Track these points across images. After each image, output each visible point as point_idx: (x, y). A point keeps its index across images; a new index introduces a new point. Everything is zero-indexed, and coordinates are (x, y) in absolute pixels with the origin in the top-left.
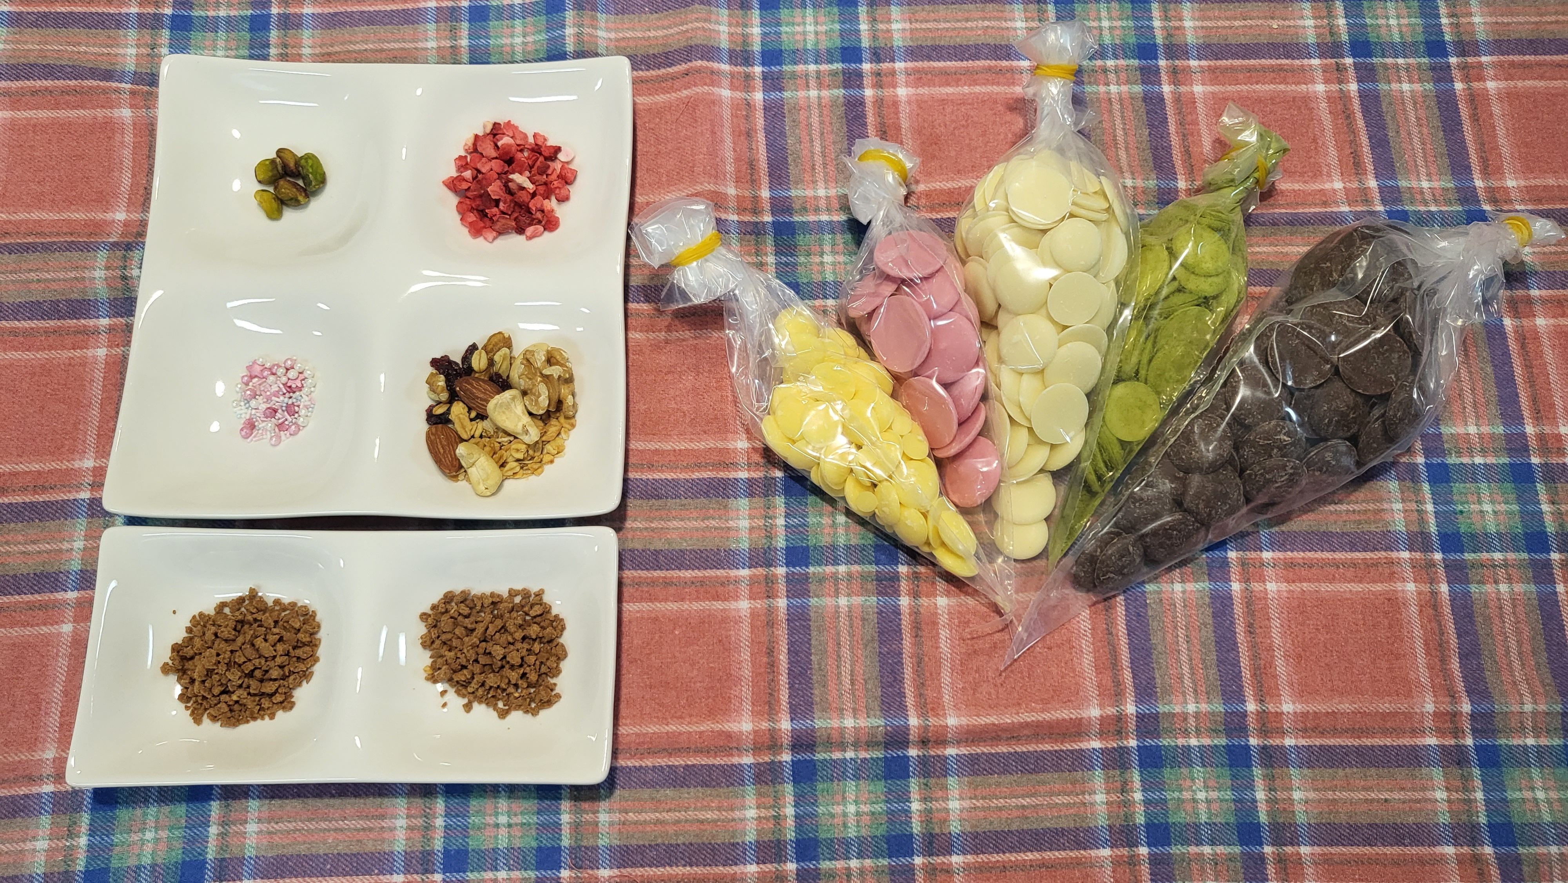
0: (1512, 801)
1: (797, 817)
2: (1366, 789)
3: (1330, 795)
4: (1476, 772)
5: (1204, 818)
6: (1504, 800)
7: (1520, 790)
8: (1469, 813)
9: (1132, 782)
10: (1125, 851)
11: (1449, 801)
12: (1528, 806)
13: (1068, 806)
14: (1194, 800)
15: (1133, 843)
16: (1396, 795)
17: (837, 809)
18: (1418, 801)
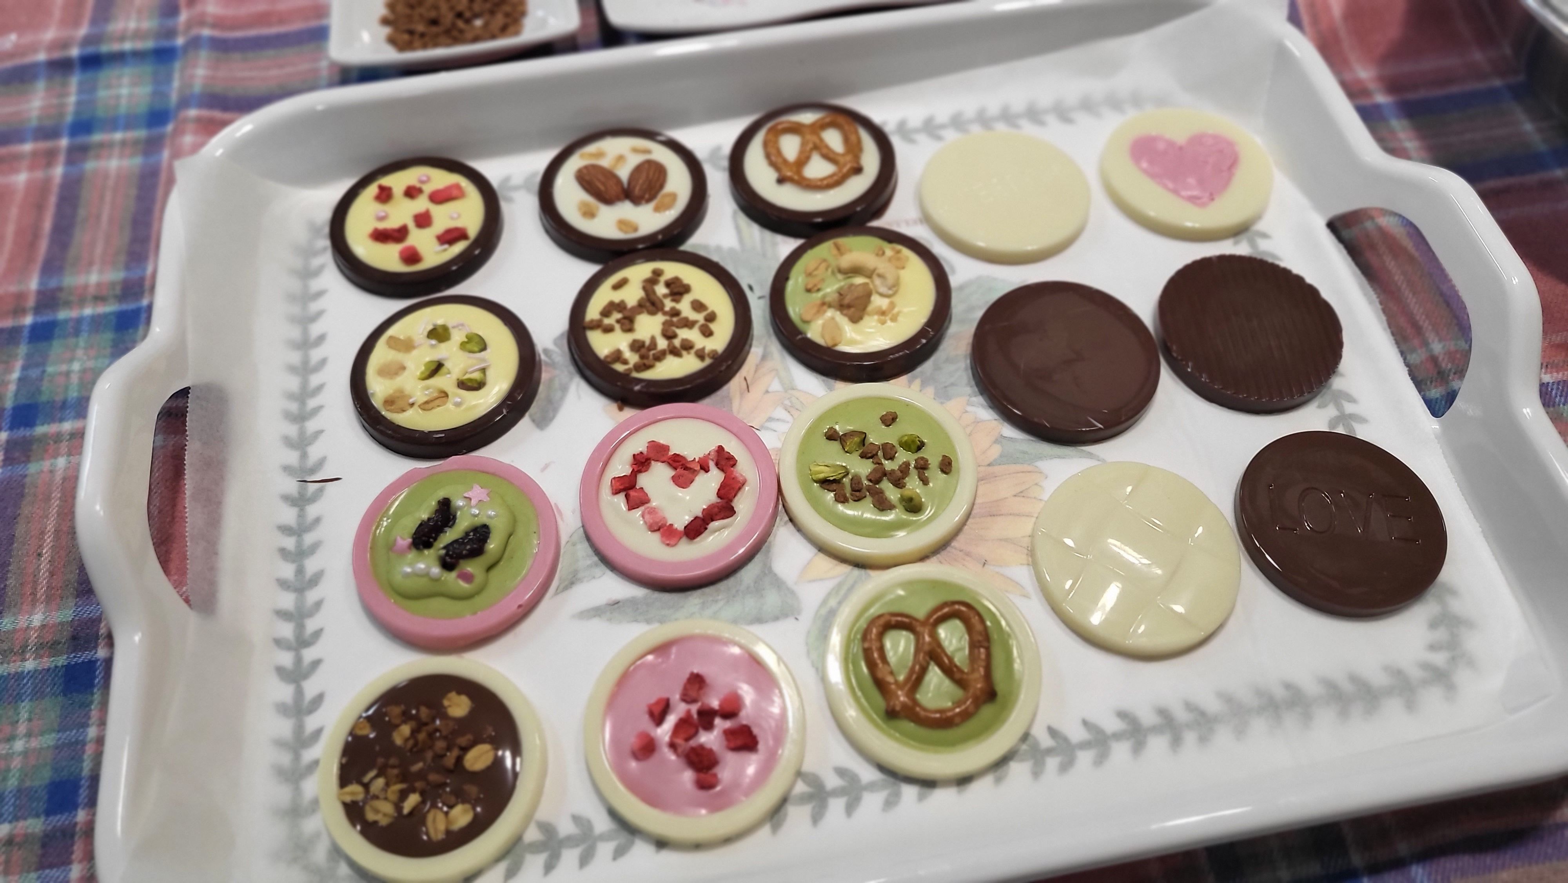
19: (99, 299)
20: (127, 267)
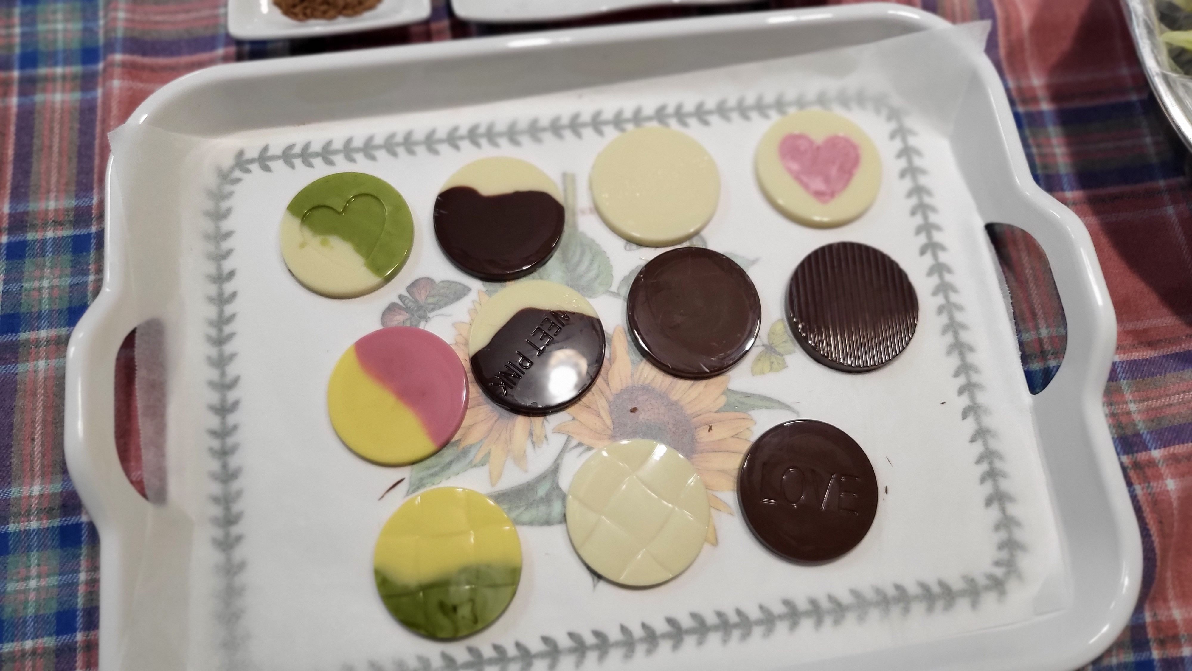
19: (58, 224)
20: (77, 197)
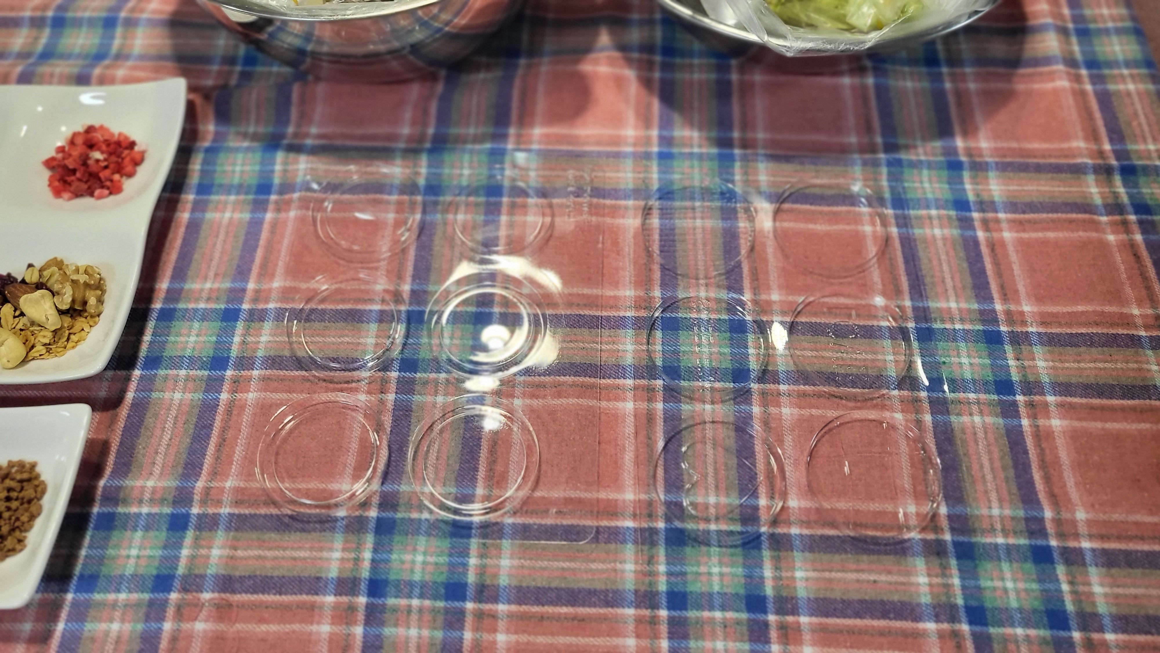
0: (985, 589)
1: (373, 561)
2: (857, 571)
3: (827, 575)
4: (953, 562)
5: (716, 588)
6: (979, 588)
7: (992, 580)
8: (948, 595)
9: (658, 556)
10: (647, 612)
11: (930, 585)
12: (999, 593)
13: (603, 571)
14: (710, 574)
15: (654, 606)
16: (883, 578)
17: (408, 557)
18: (903, 584)
